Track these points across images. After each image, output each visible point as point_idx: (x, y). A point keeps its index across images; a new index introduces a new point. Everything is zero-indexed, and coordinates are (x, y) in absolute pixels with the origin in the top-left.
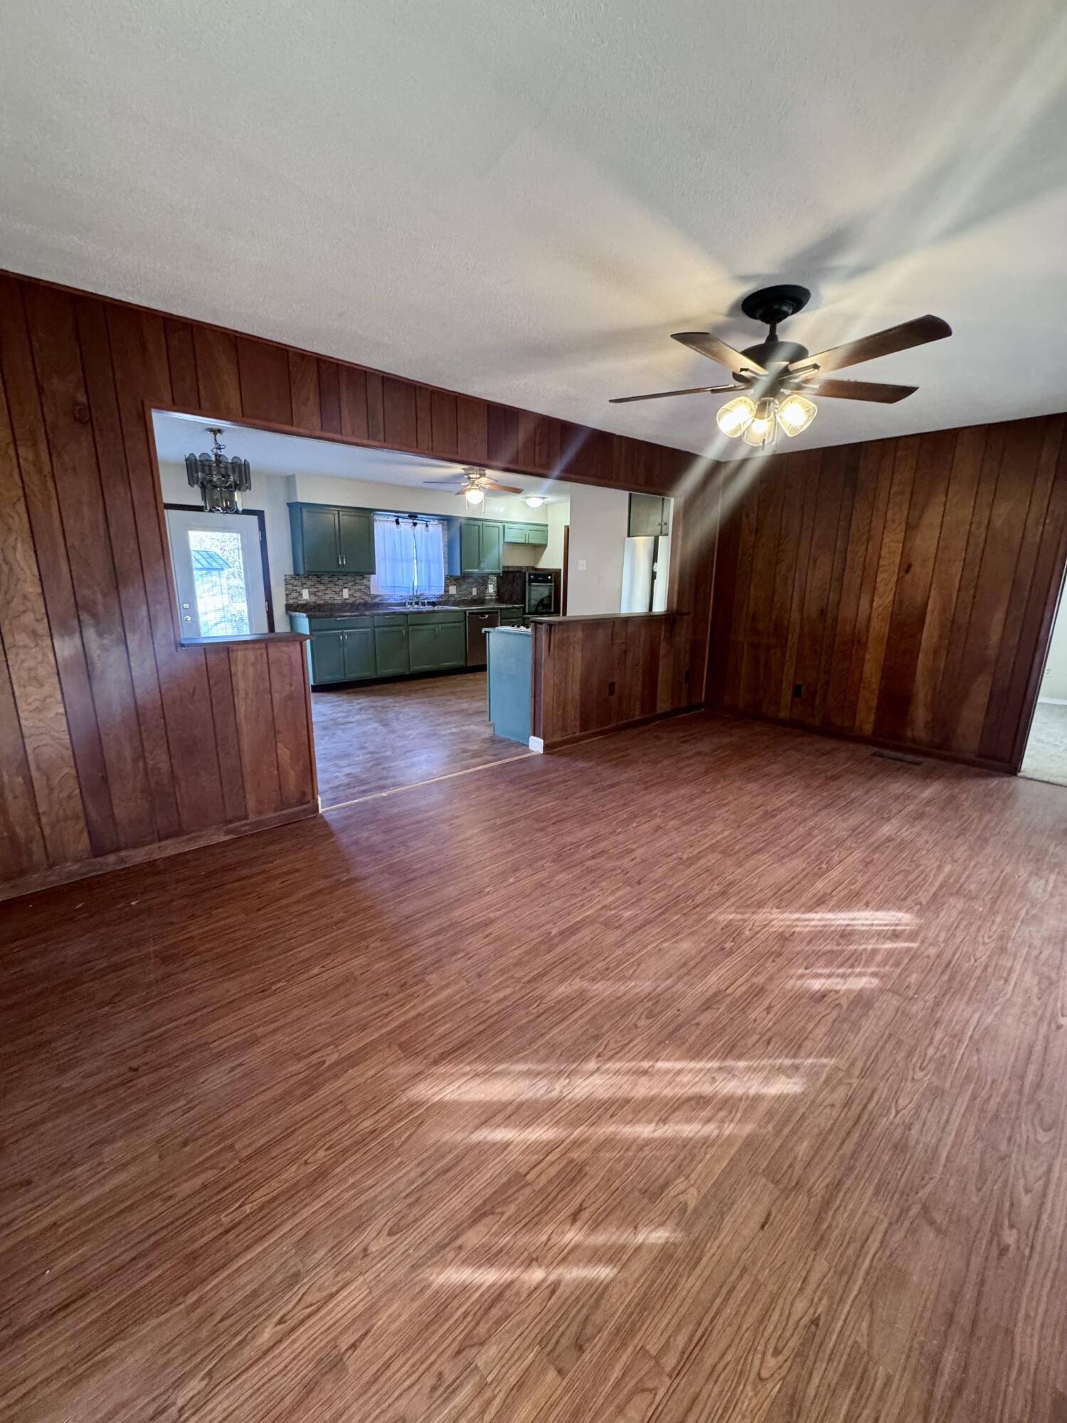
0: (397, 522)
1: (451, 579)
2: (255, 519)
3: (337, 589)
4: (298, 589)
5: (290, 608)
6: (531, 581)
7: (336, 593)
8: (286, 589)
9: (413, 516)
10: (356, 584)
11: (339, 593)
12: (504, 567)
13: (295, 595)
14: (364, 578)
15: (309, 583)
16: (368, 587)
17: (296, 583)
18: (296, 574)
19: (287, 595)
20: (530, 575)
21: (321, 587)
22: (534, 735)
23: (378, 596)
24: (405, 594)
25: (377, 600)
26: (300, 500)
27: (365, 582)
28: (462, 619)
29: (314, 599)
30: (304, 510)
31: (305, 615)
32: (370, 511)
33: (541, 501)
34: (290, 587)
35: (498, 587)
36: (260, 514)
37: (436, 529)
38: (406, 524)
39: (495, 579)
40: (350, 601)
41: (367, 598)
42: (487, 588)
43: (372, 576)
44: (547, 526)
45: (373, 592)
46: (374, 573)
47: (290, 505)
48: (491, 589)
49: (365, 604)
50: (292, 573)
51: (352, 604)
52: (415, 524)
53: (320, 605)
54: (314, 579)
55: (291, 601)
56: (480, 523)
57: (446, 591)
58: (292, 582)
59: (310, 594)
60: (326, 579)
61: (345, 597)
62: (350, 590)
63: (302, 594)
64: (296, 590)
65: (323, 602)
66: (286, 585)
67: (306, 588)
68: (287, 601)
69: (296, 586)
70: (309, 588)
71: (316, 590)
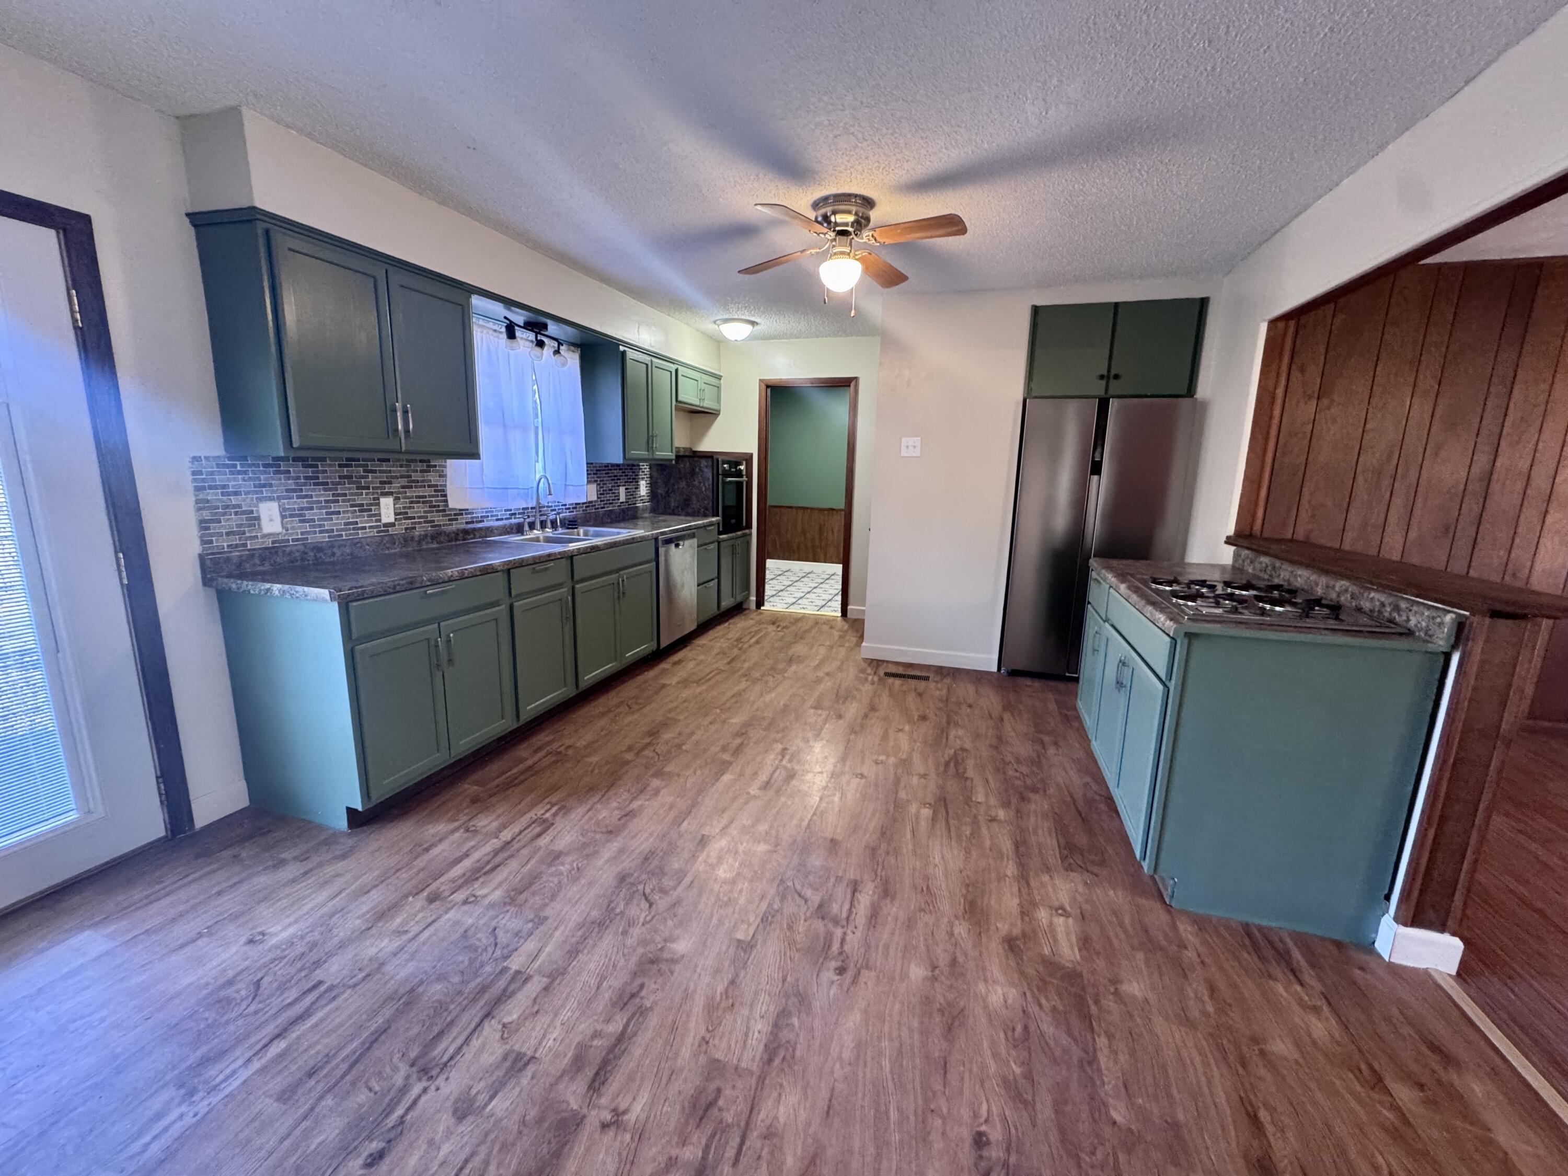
0: (510, 334)
1: (592, 471)
2: (46, 235)
3: (364, 498)
4: (244, 501)
6: (725, 474)
7: (363, 509)
8: (201, 505)
10: (411, 484)
11: (370, 510)
13: (231, 521)
14: (429, 467)
15: (283, 483)
16: (442, 492)
17: (236, 482)
20: (723, 463)
21: (321, 495)
24: (520, 504)
26: (259, 204)
27: (432, 477)
28: (654, 555)
29: (297, 529)
30: (280, 241)
31: (325, 593)
32: (462, 291)
34: (214, 495)
35: (653, 485)
36: (72, 225)
37: (570, 359)
38: (524, 343)
40: (399, 530)
41: (439, 519)
42: (638, 488)
43: (452, 465)
44: (719, 378)
48: (643, 489)
49: (436, 536)
50: (219, 451)
51: (406, 539)
52: (540, 344)
53: (318, 548)
54: (298, 471)
55: (222, 543)
56: (648, 359)
57: (586, 493)
58: (219, 479)
59: (283, 517)
60: (331, 472)
61: (385, 520)
62: (397, 499)
63: (258, 518)
64: (239, 506)
65: (325, 538)
66: (198, 489)
67: (271, 499)
68: (203, 542)
69: (236, 494)
70: (279, 498)
71: (304, 503)
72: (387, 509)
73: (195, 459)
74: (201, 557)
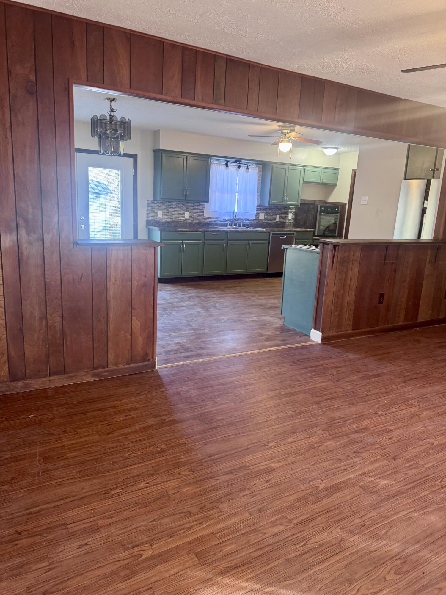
0: (227, 165)
1: (261, 208)
2: (131, 160)
3: (181, 212)
4: (156, 210)
5: (149, 223)
6: (321, 212)
7: (180, 214)
8: (148, 210)
9: (238, 161)
10: (194, 209)
11: (183, 215)
12: (301, 200)
13: (153, 214)
14: (200, 205)
15: (163, 207)
16: (203, 212)
17: (154, 206)
18: (155, 200)
19: (147, 214)
20: (321, 207)
21: (171, 210)
22: (315, 329)
23: (208, 218)
24: (227, 217)
25: (208, 221)
26: (161, 148)
27: (201, 207)
28: (268, 238)
29: (165, 218)
30: (164, 155)
31: (158, 229)
32: (209, 157)
33: (335, 151)
34: (150, 208)
35: (296, 215)
36: (134, 157)
37: (254, 171)
38: (233, 167)
39: (294, 209)
40: (189, 221)
41: (201, 219)
42: (287, 216)
43: (206, 203)
44: (338, 169)
45: (206, 215)
46: (207, 202)
47: (155, 151)
48: (290, 216)
49: (199, 223)
50: (152, 199)
51: (191, 223)
52: (239, 167)
53: (168, 223)
54: (167, 204)
55: (150, 219)
56: (287, 167)
57: (257, 217)
58: (151, 205)
59: (163, 214)
60: (174, 204)
61: (186, 218)
62: (190, 213)
63: (157, 214)
64: (154, 211)
65: (170, 220)
66: (148, 207)
67: (160, 210)
68: (147, 218)
69: (154, 208)
70: (162, 210)
71: (167, 211)
72: (187, 215)
73: (148, 200)
74: (146, 221)
